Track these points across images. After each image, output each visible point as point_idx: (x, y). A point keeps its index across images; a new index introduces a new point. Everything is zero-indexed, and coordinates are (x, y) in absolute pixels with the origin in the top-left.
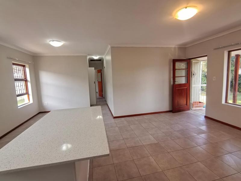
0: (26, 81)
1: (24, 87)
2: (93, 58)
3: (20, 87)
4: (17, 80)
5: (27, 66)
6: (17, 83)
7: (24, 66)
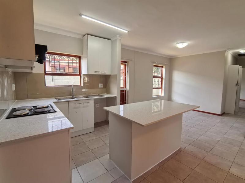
0: (162, 78)
1: (160, 83)
2: (239, 52)
3: (156, 83)
4: (155, 77)
5: (164, 67)
6: (155, 79)
7: (162, 67)
